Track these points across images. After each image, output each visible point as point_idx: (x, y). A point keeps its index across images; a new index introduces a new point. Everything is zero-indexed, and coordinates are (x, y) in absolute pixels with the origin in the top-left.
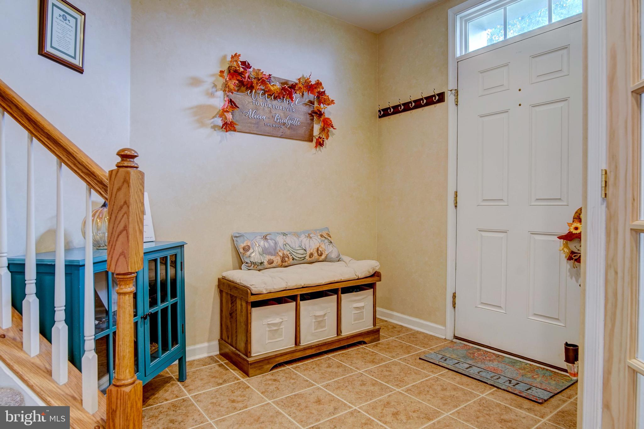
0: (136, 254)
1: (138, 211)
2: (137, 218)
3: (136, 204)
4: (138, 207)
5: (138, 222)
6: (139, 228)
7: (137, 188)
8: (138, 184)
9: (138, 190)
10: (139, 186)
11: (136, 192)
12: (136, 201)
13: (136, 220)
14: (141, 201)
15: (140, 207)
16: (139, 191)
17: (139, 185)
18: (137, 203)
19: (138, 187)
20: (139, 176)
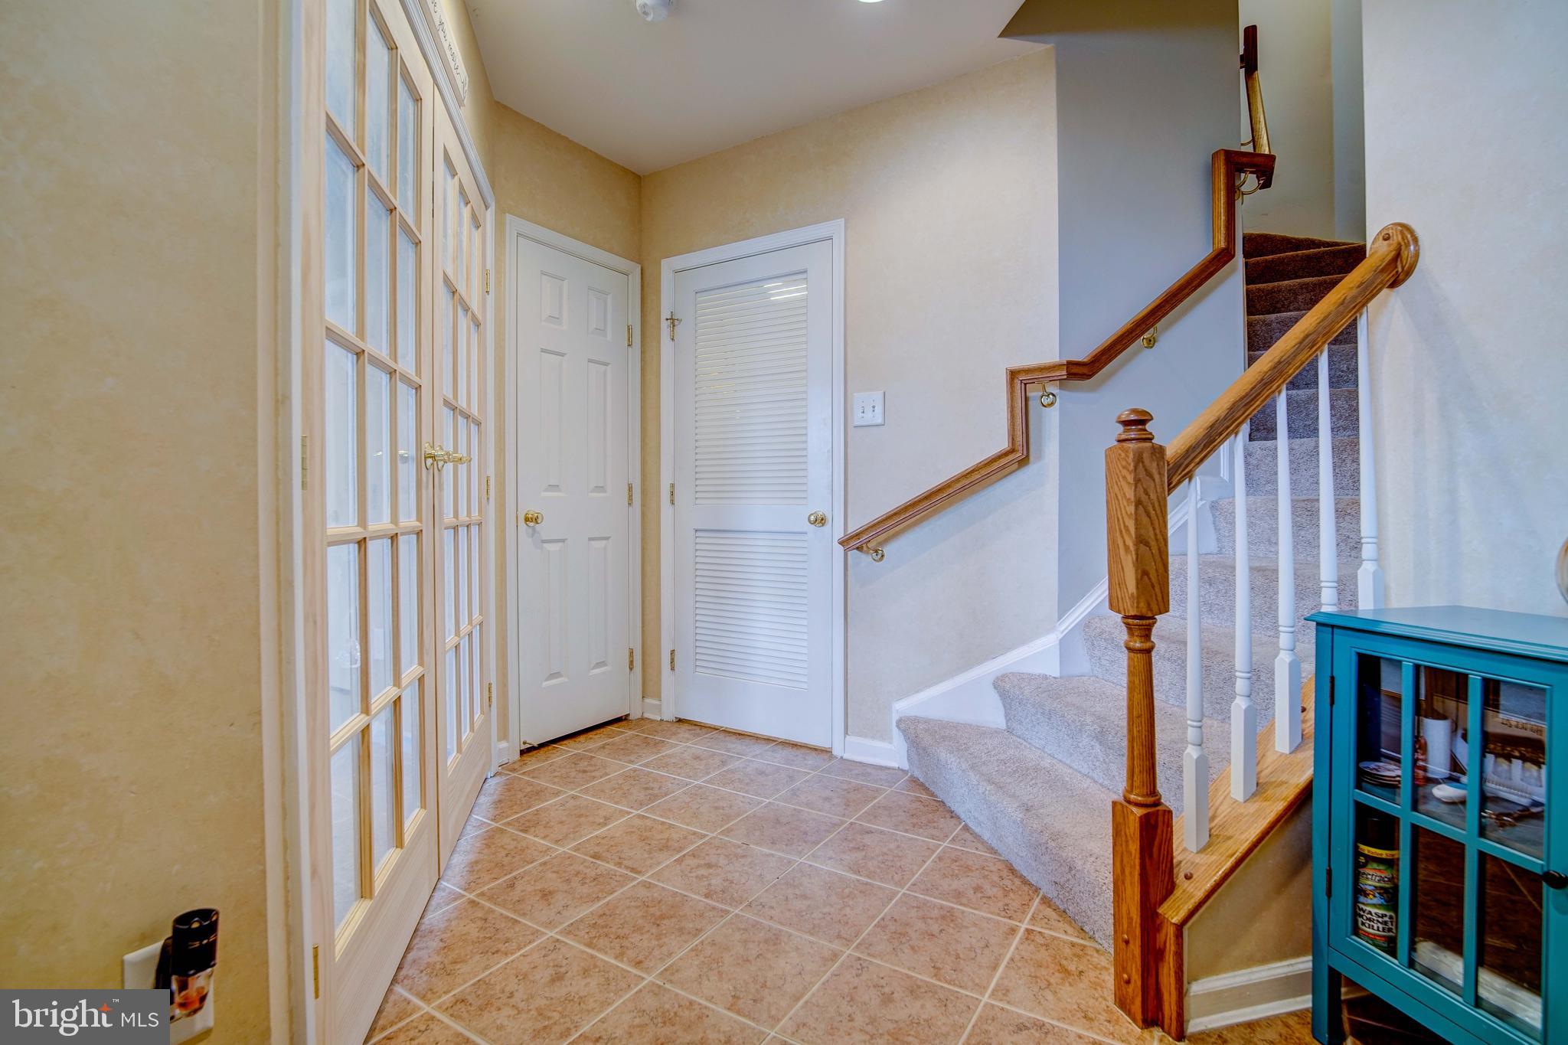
0: (1119, 584)
1: (1122, 514)
2: (1119, 525)
3: (1117, 502)
4: (1120, 507)
5: (1121, 532)
6: (1124, 542)
7: (1117, 474)
8: (1119, 468)
9: (1118, 478)
10: (1120, 472)
11: (1116, 482)
12: (1117, 496)
13: (1117, 527)
14: (1125, 497)
15: (1125, 507)
16: (1121, 479)
17: (1121, 468)
18: (1118, 499)
19: (1118, 472)
20: (1120, 455)
